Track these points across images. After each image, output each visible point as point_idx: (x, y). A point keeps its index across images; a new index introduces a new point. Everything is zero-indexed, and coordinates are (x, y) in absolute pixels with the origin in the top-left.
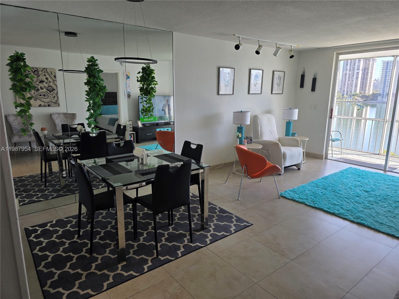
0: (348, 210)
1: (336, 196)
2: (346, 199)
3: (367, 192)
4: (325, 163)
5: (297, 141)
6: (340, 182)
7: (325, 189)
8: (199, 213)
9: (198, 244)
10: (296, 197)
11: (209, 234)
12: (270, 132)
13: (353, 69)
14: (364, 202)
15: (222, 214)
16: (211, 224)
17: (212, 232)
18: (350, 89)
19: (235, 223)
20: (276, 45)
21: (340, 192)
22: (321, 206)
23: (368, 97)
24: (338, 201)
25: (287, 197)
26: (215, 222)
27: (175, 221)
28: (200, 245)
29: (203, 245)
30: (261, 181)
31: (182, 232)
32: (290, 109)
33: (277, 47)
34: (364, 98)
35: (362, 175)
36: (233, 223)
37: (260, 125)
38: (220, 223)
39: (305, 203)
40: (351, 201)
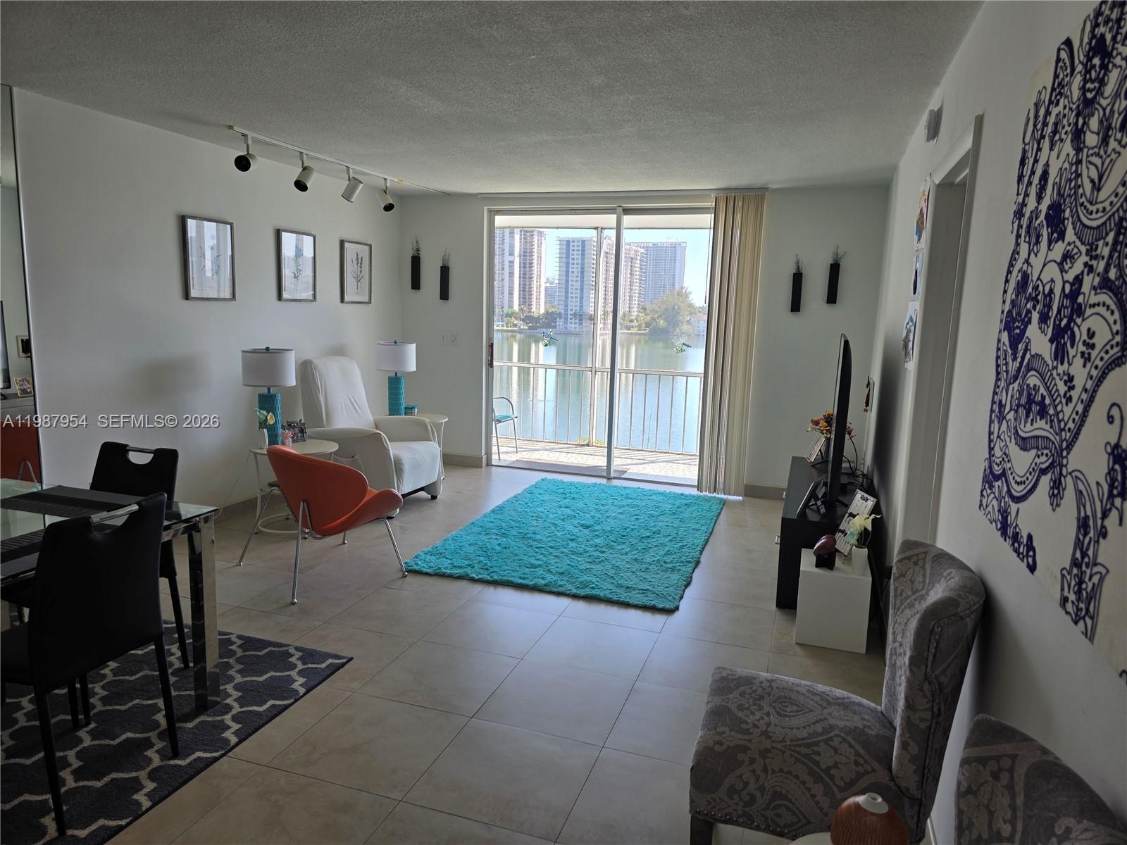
0: (562, 573)
1: (531, 546)
2: (551, 550)
3: (588, 527)
4: (489, 475)
5: (424, 426)
6: (531, 514)
7: (504, 535)
8: (176, 667)
9: (199, 754)
10: (445, 565)
11: (227, 718)
12: (351, 406)
13: (500, 253)
14: (588, 549)
15: (254, 653)
16: (225, 689)
17: (237, 709)
18: (500, 300)
19: (300, 666)
20: (348, 173)
21: (538, 537)
22: (505, 576)
23: (537, 319)
24: (538, 558)
25: (423, 569)
26: (239, 679)
27: (95, 711)
28: (208, 755)
29: (218, 751)
30: (344, 543)
31: (130, 735)
32: (395, 342)
33: (349, 177)
34: (529, 323)
35: (571, 493)
36: (294, 669)
37: (323, 388)
38: (255, 678)
39: (468, 575)
40: (563, 553)
